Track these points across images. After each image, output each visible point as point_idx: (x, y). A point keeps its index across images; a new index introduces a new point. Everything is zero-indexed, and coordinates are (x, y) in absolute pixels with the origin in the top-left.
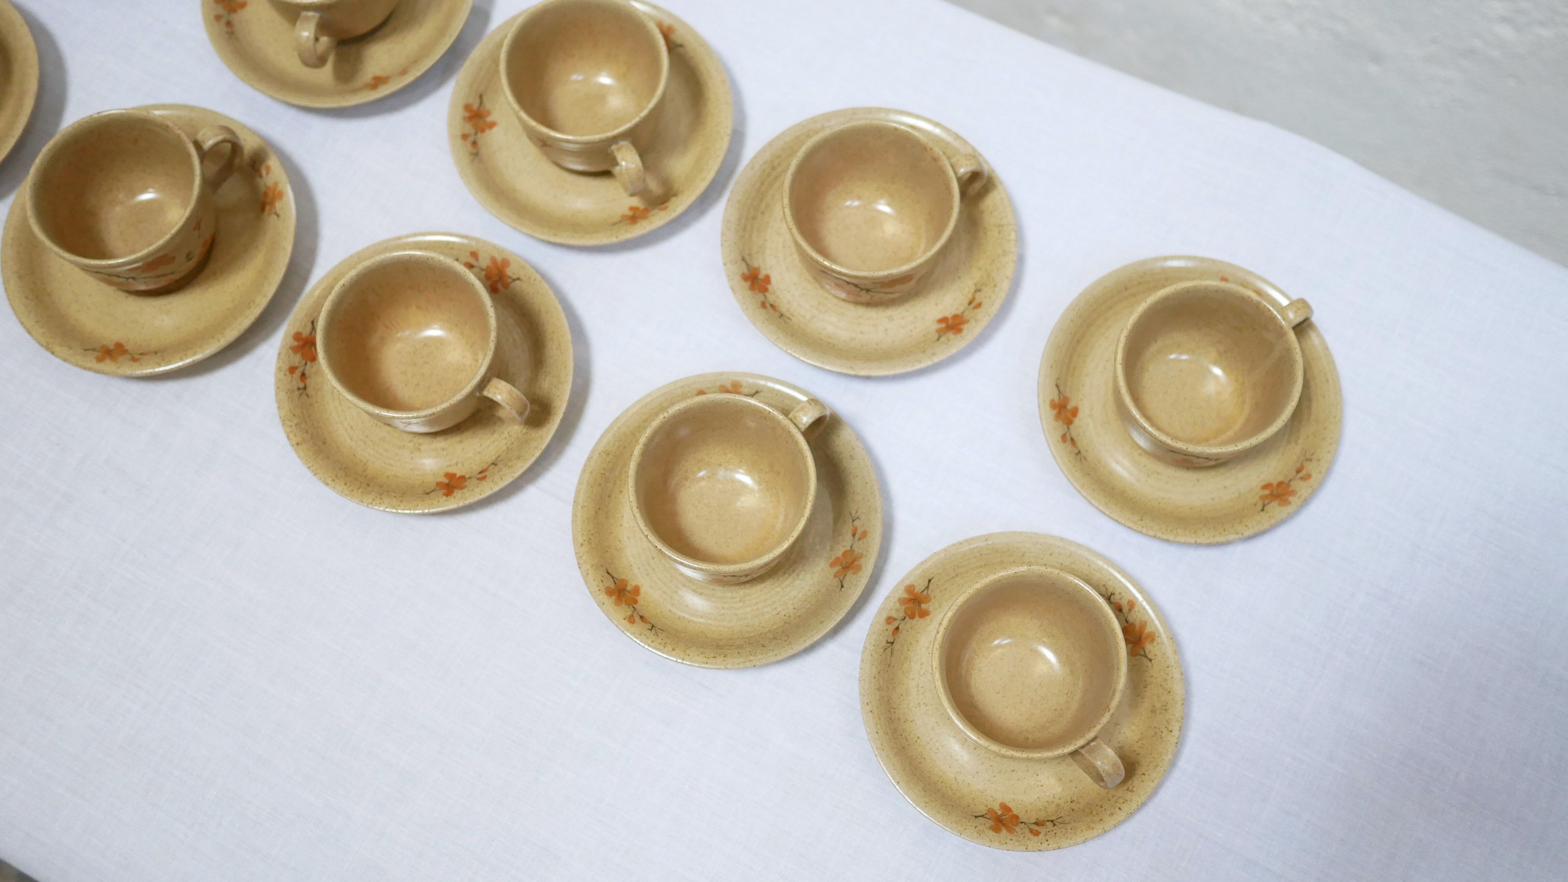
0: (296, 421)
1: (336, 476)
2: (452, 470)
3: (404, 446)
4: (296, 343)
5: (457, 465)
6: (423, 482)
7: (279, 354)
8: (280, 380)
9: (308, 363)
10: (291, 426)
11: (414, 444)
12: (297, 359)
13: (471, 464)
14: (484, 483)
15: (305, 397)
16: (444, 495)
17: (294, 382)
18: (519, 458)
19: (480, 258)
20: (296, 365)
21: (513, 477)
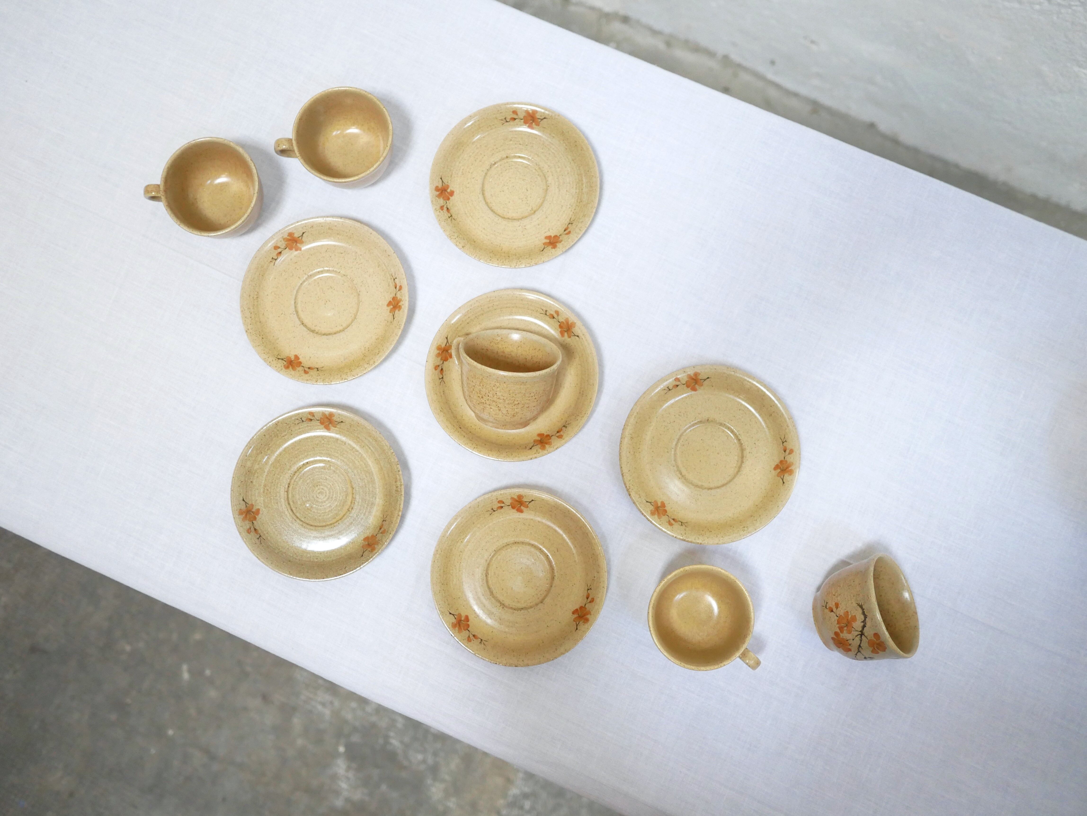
0: (456, 235)
1: (491, 257)
2: (548, 234)
3: (517, 229)
4: (438, 193)
5: (549, 231)
6: (535, 246)
7: (432, 201)
8: (438, 215)
9: (447, 201)
10: (455, 239)
11: (522, 227)
12: (441, 202)
13: (556, 228)
14: (571, 235)
15: (454, 221)
16: (552, 248)
17: (446, 215)
18: (584, 216)
19: (519, 113)
20: (442, 205)
21: (586, 227)
